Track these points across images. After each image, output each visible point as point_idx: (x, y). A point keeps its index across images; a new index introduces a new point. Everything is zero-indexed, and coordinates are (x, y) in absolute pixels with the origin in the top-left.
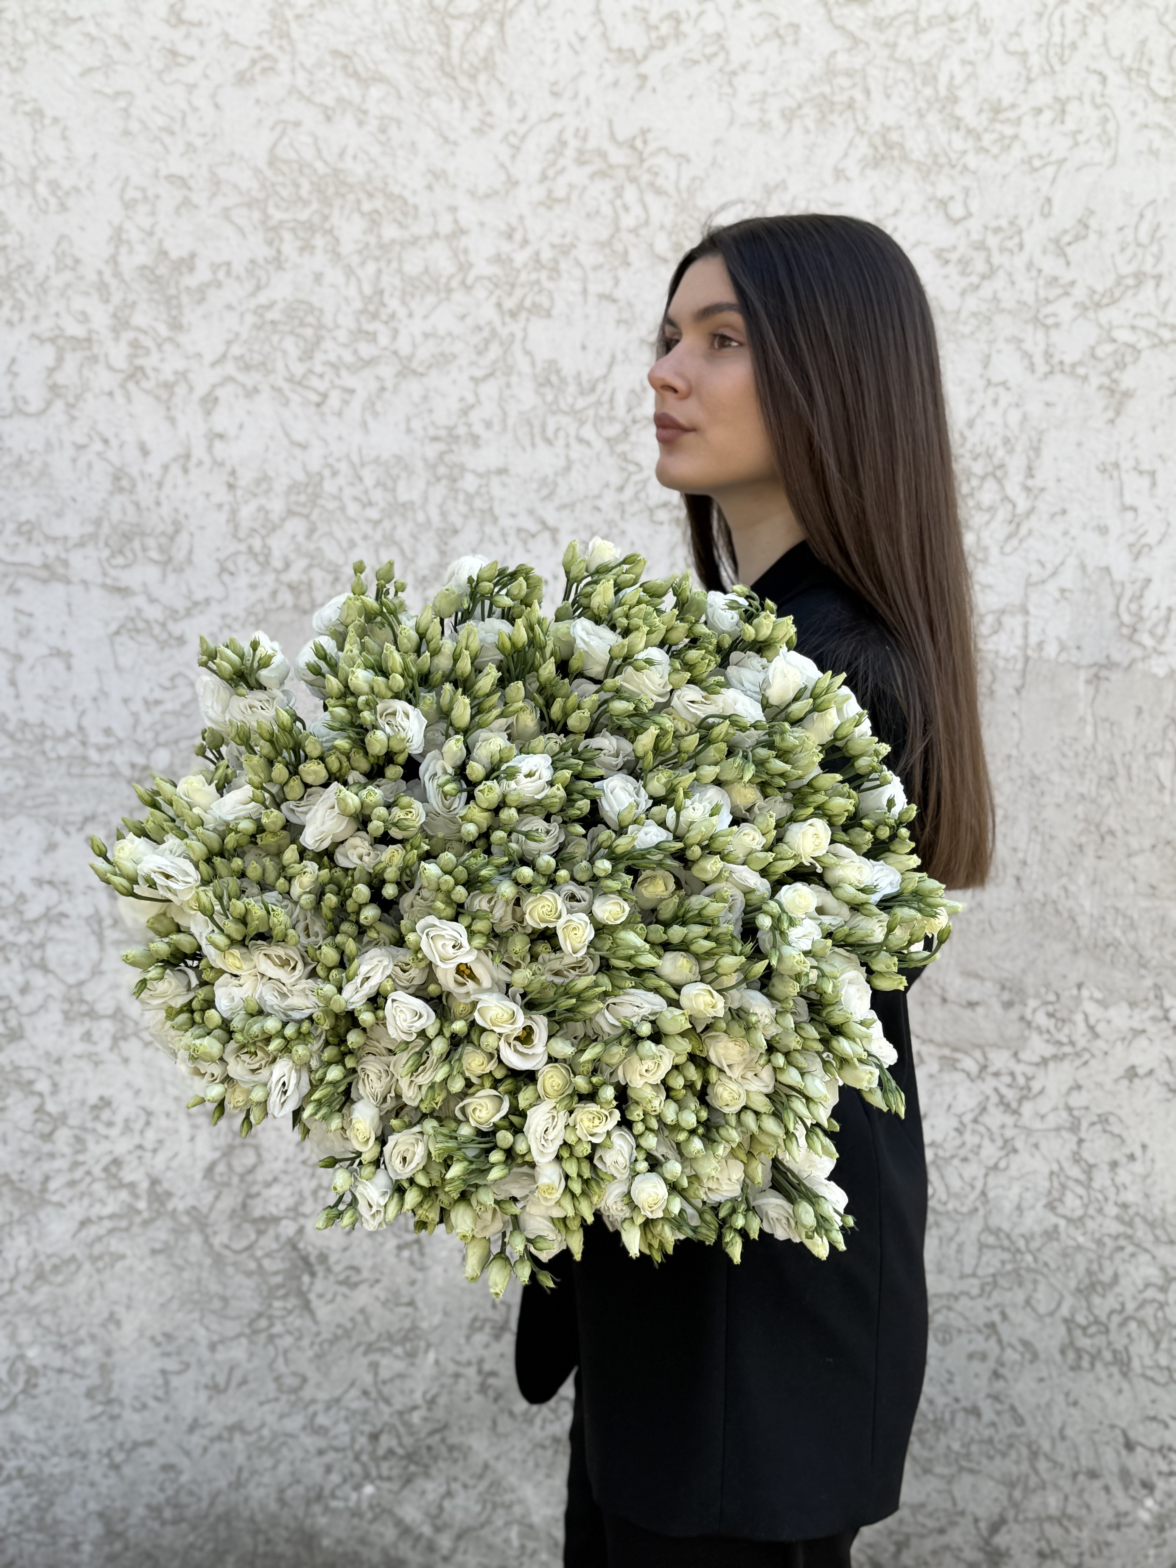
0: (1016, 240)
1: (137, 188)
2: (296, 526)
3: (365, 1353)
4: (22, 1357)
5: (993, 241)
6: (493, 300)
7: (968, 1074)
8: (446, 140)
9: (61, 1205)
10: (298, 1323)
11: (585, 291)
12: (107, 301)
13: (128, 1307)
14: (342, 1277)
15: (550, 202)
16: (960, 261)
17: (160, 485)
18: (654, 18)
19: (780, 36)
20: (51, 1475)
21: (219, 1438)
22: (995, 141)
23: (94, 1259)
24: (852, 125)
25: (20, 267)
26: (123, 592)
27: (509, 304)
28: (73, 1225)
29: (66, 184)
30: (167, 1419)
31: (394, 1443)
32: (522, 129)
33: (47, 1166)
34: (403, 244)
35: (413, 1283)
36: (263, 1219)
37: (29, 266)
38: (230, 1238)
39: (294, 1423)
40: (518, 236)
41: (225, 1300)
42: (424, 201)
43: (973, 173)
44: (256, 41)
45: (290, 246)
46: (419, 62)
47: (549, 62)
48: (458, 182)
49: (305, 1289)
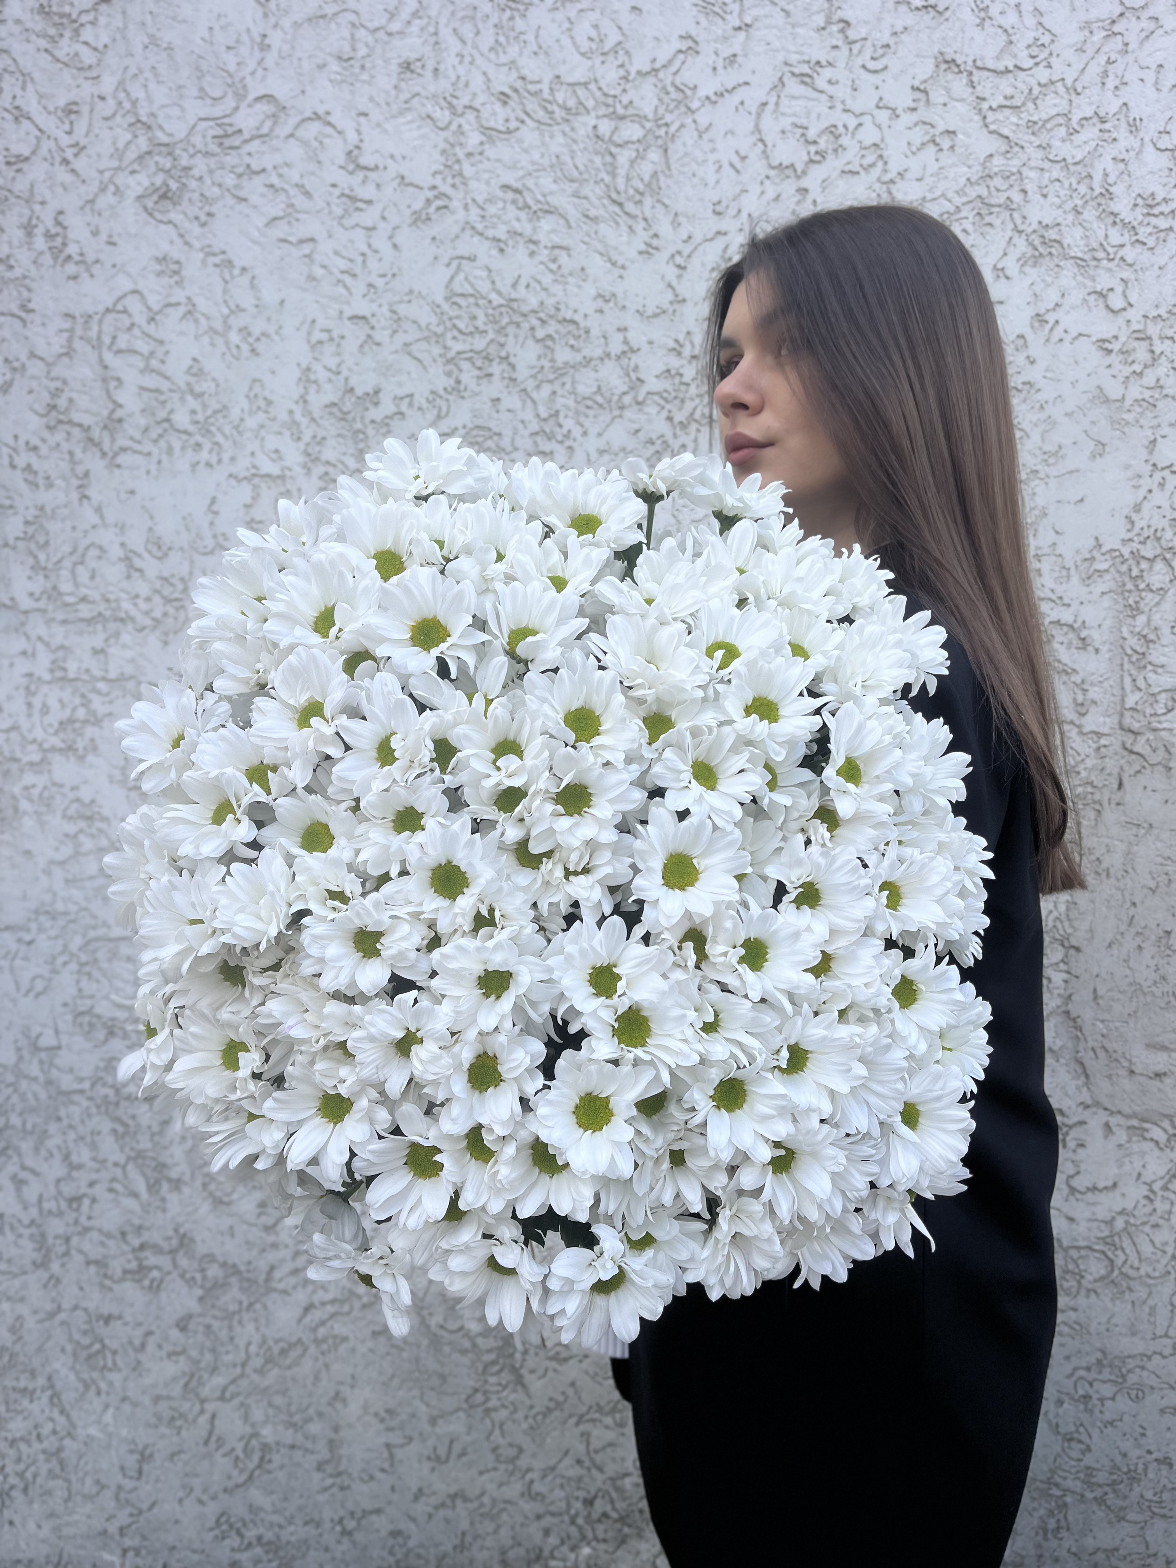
1: (322, 331)
3: (577, 1424)
4: (255, 1435)
5: (1153, 330)
6: (665, 414)
7: (1157, 1143)
8: (614, 264)
9: (285, 1292)
10: (512, 1397)
12: (299, 439)
13: (352, 1387)
14: (552, 1353)
16: (1121, 352)
18: (812, 134)
20: (288, 1543)
21: (443, 1505)
23: (317, 1342)
24: (1011, 226)
25: (216, 412)
27: (679, 417)
28: (299, 1311)
29: (256, 331)
30: (393, 1489)
31: (608, 1508)
33: (272, 1256)
37: (224, 409)
38: (445, 1320)
39: (514, 1490)
42: (594, 323)
43: (1131, 265)
44: (431, 181)
45: (468, 376)
46: (586, 191)
47: (711, 183)
48: (627, 304)
49: (517, 1365)
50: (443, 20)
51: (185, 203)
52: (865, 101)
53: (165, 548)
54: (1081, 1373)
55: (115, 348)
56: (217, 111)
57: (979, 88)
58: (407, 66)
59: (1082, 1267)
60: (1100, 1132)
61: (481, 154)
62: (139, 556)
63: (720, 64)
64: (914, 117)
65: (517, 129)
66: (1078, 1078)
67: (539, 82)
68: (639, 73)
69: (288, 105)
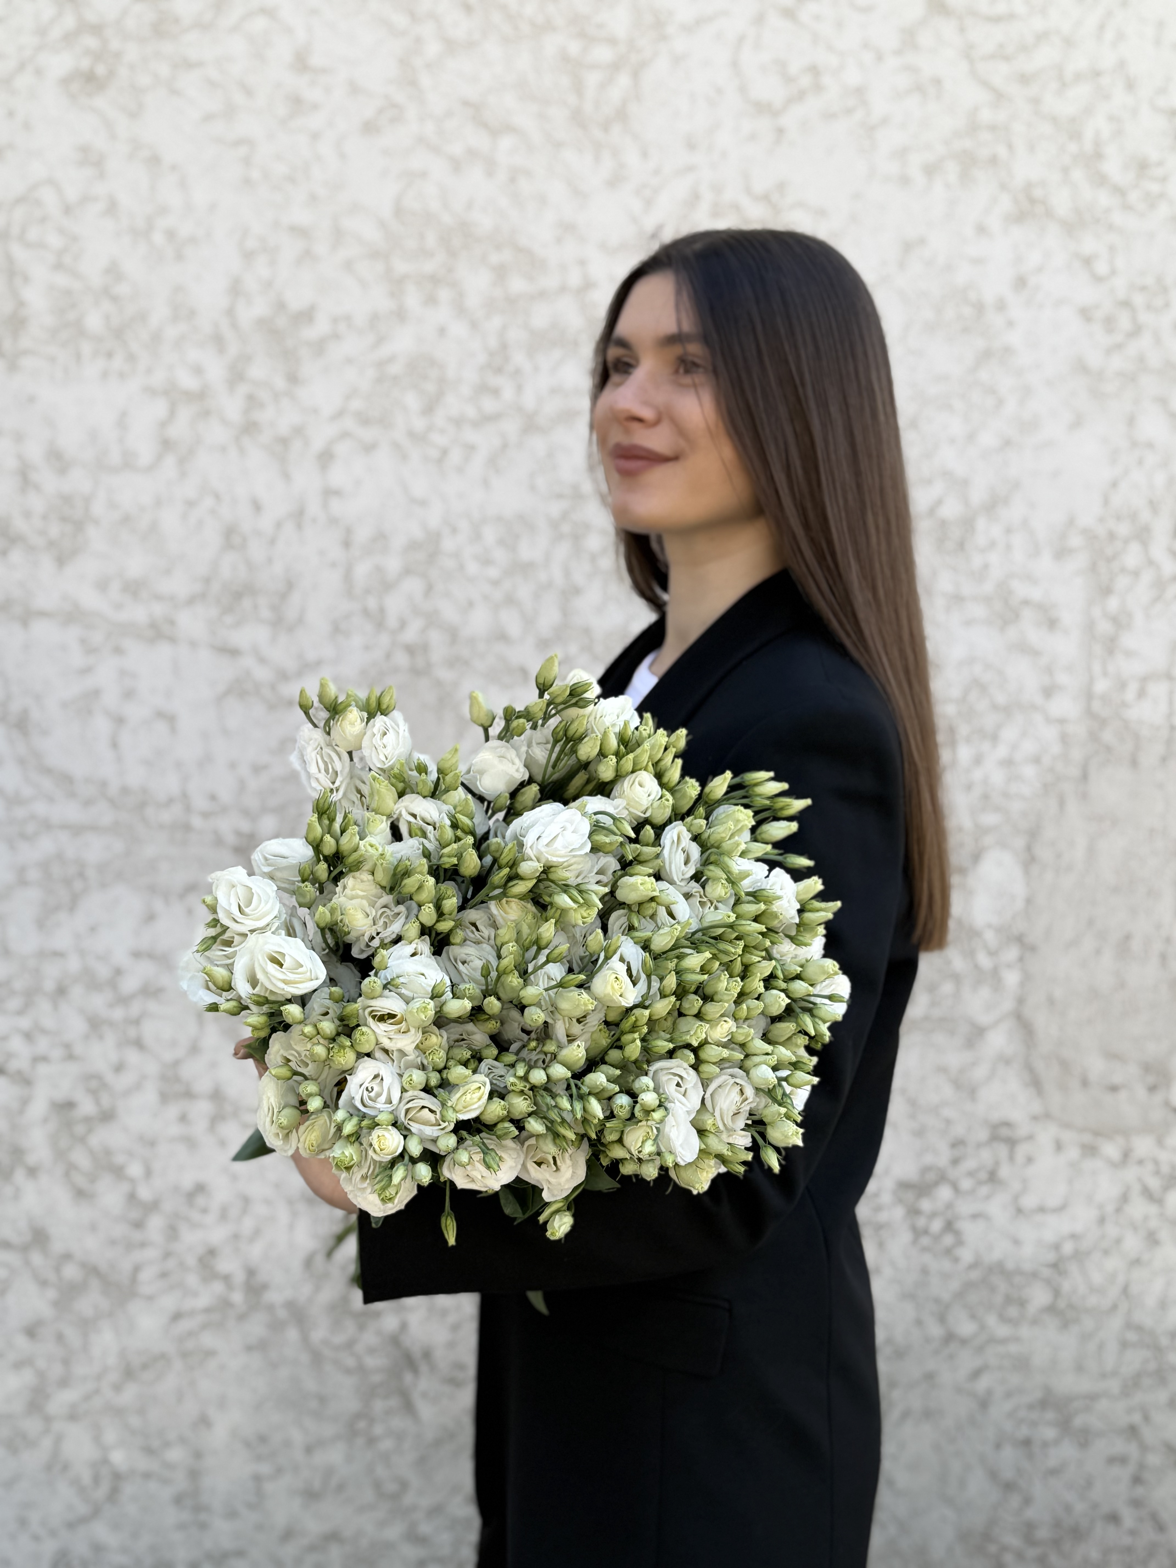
0: (1162, 298)
1: (257, 238)
2: (413, 586)
7: (1110, 1162)
8: (576, 192)
10: (399, 1424)
12: (223, 353)
13: (220, 1408)
16: (1103, 318)
17: (273, 542)
18: (792, 71)
19: (921, 90)
21: (314, 1548)
22: (1141, 199)
24: (995, 181)
25: (134, 317)
26: (233, 652)
28: (165, 1319)
29: (184, 233)
30: (258, 1527)
32: (656, 182)
34: (530, 298)
37: (142, 316)
38: (329, 1334)
42: (552, 254)
43: (1119, 232)
44: (383, 89)
47: (684, 114)
48: (589, 236)
51: (112, 90)
52: (849, 39)
53: (66, 462)
55: (25, 241)
57: (969, 34)
60: (1049, 1148)
61: (440, 65)
62: (37, 470)
64: (899, 62)
65: (480, 42)
66: (1029, 1088)
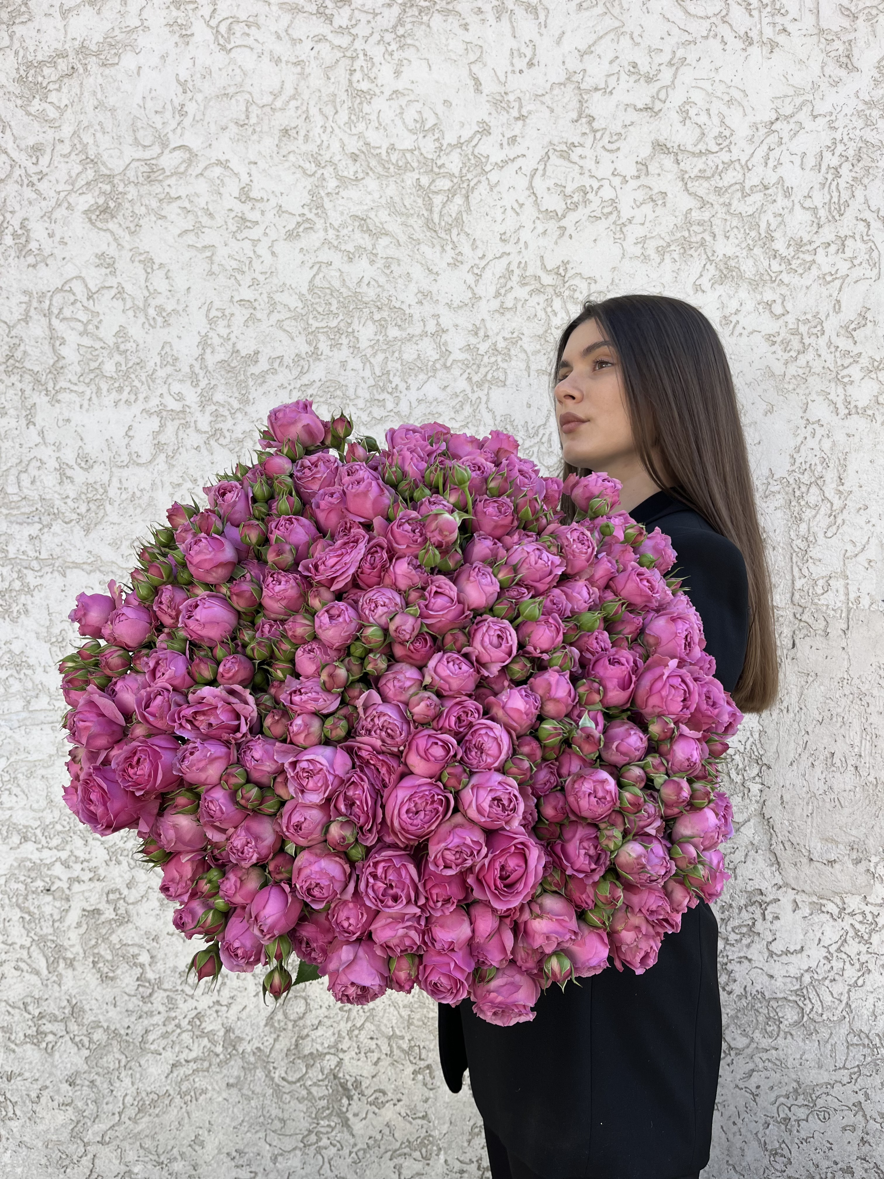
0: (819, 328)
3: (391, 1158)
5: (803, 329)
6: (466, 375)
8: (430, 271)
9: (157, 1052)
11: (528, 367)
12: (197, 385)
14: (372, 1099)
15: (502, 310)
16: (782, 342)
18: (568, 191)
19: (653, 200)
22: (800, 265)
23: (183, 1094)
27: (476, 378)
28: (167, 1068)
32: (482, 263)
33: (147, 1022)
34: (403, 341)
35: (426, 1101)
36: (311, 1054)
37: (140, 363)
40: (481, 333)
41: (283, 1121)
42: (416, 312)
43: (787, 285)
44: (301, 211)
45: (324, 346)
46: (411, 221)
47: (499, 219)
48: (440, 298)
49: (344, 1109)
50: (312, 103)
51: (120, 217)
52: (604, 170)
53: (91, 462)
54: (782, 1100)
55: (61, 316)
56: (147, 155)
57: (682, 164)
58: (286, 132)
59: (780, 1014)
60: (790, 907)
61: (337, 194)
62: (71, 467)
63: (505, 143)
64: (638, 183)
65: (363, 179)
66: (772, 865)
67: (379, 148)
68: (449, 145)
69: (199, 154)
